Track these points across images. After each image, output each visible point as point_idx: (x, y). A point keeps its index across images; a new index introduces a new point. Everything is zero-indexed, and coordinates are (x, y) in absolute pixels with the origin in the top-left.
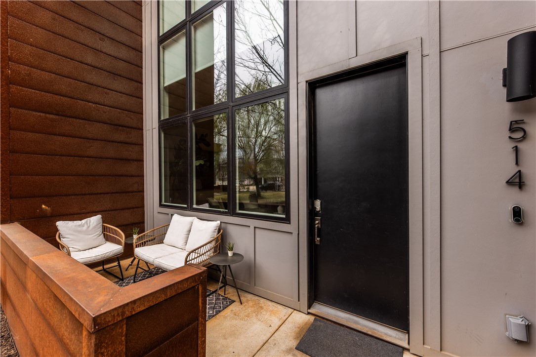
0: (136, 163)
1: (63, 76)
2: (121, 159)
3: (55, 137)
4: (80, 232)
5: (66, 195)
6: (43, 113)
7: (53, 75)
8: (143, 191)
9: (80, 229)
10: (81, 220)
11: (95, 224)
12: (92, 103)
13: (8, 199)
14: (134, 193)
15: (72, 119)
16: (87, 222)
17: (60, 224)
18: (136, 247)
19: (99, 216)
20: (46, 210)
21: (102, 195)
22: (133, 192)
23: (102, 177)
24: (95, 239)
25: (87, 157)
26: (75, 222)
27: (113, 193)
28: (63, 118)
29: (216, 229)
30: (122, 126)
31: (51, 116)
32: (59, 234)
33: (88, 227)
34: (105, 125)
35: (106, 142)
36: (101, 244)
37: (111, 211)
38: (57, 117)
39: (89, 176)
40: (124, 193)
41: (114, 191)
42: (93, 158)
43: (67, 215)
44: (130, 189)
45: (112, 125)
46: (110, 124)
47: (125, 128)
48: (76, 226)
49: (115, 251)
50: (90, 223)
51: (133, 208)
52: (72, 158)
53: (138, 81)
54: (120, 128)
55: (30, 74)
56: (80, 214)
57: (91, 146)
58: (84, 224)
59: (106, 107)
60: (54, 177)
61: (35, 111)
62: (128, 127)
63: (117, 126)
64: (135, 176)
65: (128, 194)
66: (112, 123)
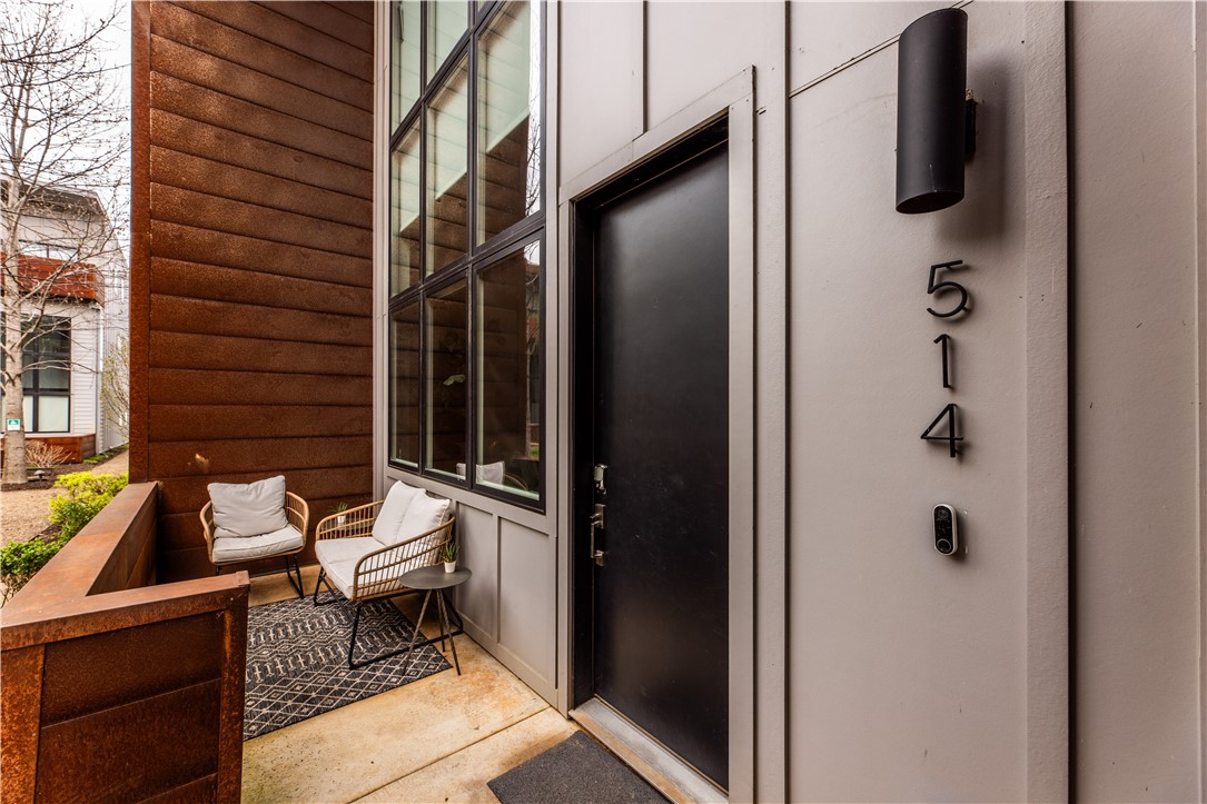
0: (357, 381)
2: (330, 375)
3: (218, 340)
4: (242, 504)
5: (233, 439)
6: (199, 298)
7: (216, 234)
8: (371, 435)
9: (242, 498)
10: (249, 483)
11: (270, 491)
12: (280, 275)
13: (145, 442)
14: (355, 438)
15: (246, 306)
16: (257, 487)
17: (213, 488)
18: (321, 538)
19: (281, 478)
20: (200, 462)
21: (295, 440)
22: (351, 436)
24: (266, 518)
25: (271, 372)
26: (238, 485)
28: (230, 305)
29: (439, 516)
30: (333, 313)
31: (213, 303)
32: (211, 505)
33: (257, 497)
34: (302, 313)
38: (222, 304)
40: (334, 436)
41: (316, 434)
43: (235, 473)
44: (347, 431)
46: (311, 311)
47: (337, 317)
48: (237, 493)
51: (350, 466)
52: (245, 373)
53: (368, 229)
54: (330, 316)
55: (181, 235)
56: (256, 472)
59: (304, 281)
61: (188, 296)
62: (344, 314)
63: (324, 313)
64: (356, 406)
65: (341, 439)
66: (315, 308)
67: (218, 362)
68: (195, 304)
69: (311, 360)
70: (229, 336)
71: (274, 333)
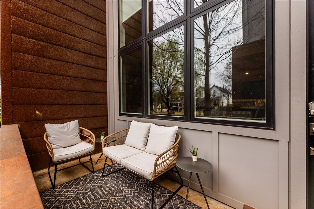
0: (102, 83)
1: (51, 13)
2: (92, 80)
3: (45, 60)
4: (62, 133)
5: (53, 104)
6: (36, 40)
7: (44, 12)
8: (107, 104)
9: (62, 130)
10: (63, 123)
11: (73, 127)
12: (72, 35)
13: (11, 105)
14: (101, 106)
15: (58, 47)
16: (67, 125)
17: (48, 126)
18: (104, 147)
19: (77, 121)
20: (39, 115)
21: (79, 106)
22: (100, 104)
23: (79, 92)
24: (73, 138)
25: (68, 76)
26: (59, 124)
27: (86, 104)
30: (92, 55)
31: (43, 43)
32: (47, 133)
33: (68, 129)
34: (81, 53)
35: (81, 66)
36: (77, 143)
37: (85, 118)
38: (47, 44)
39: (69, 90)
40: (94, 104)
41: (87, 103)
42: (72, 77)
43: (54, 119)
44: (98, 102)
45: (86, 53)
46: (84, 53)
47: (94, 57)
48: (59, 128)
49: (88, 149)
50: (69, 126)
51: (100, 116)
52: (57, 76)
53: (103, 22)
55: (26, 9)
56: (63, 119)
57: (71, 68)
58: (65, 127)
59: (82, 40)
60: (45, 90)
61: (31, 38)
62: (97, 56)
63: (88, 54)
64: (101, 93)
65: (96, 106)
66: (86, 52)
67: (46, 70)
68: (34, 42)
69: (85, 73)
70: (51, 59)
71: (70, 60)
